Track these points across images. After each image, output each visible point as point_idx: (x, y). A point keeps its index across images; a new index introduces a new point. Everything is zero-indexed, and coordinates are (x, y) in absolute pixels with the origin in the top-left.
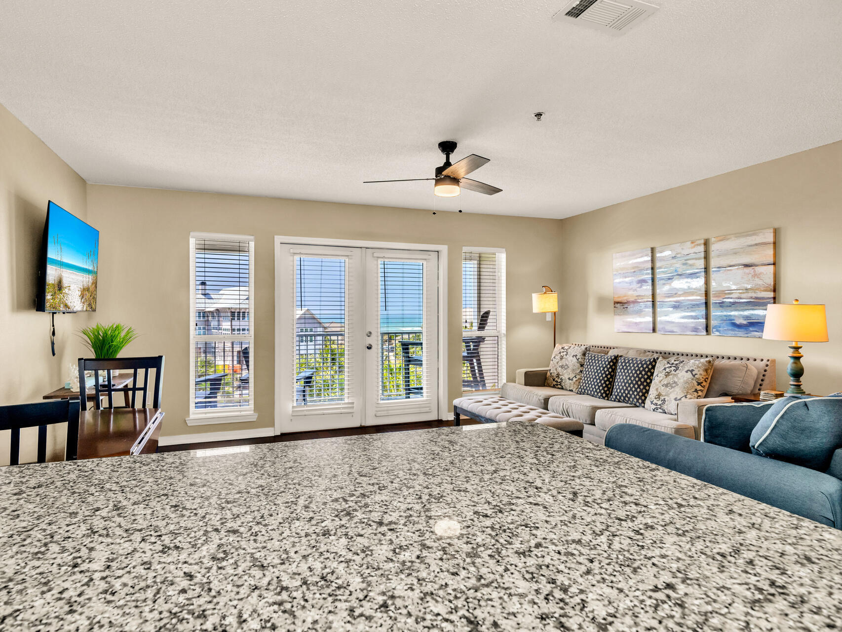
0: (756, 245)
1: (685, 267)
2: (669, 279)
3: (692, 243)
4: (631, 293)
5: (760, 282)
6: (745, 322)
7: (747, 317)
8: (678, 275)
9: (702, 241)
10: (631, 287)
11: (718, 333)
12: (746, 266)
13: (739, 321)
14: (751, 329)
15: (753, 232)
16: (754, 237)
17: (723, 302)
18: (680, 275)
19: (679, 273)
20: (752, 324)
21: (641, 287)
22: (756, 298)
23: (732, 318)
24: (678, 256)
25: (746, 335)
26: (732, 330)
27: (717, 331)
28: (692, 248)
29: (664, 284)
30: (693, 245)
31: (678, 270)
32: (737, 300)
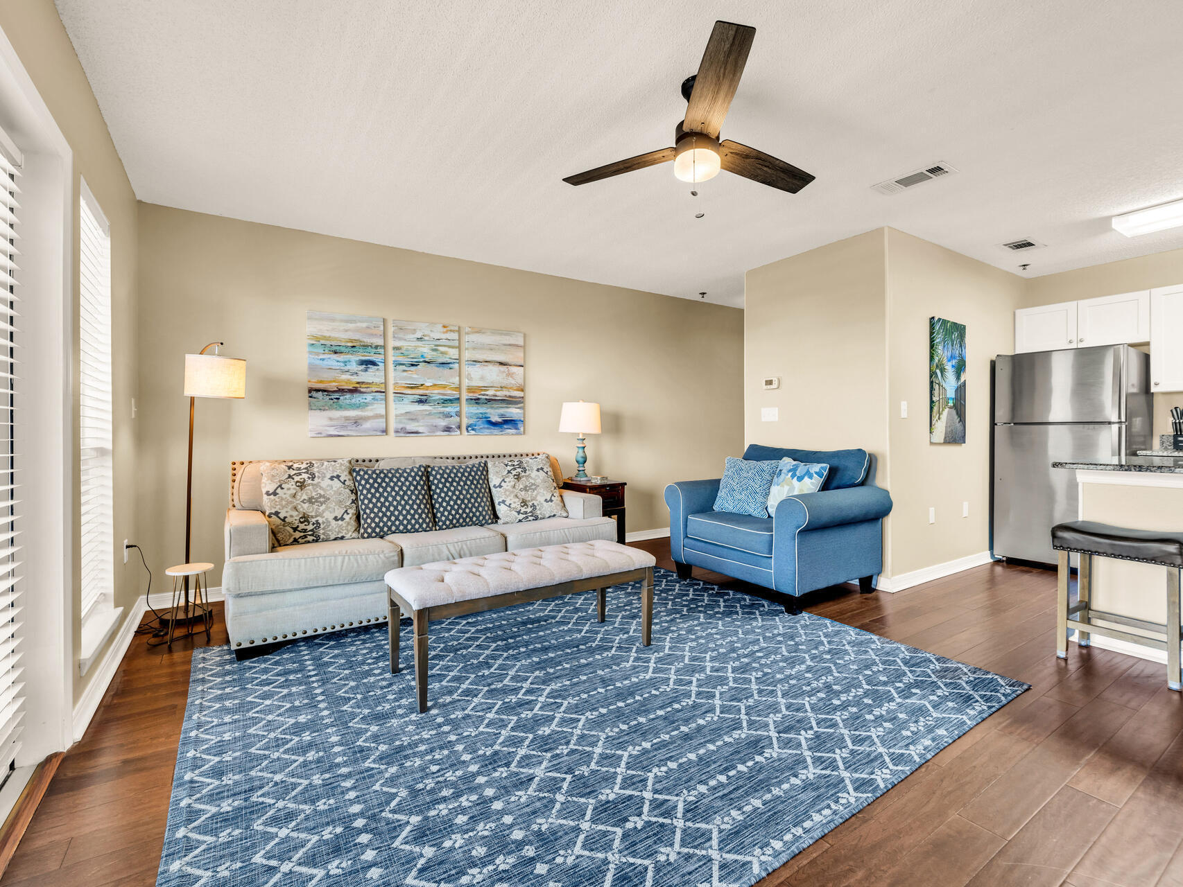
0: (510, 345)
1: (434, 353)
2: (412, 365)
3: (444, 327)
4: (345, 377)
5: (513, 382)
6: (500, 420)
7: (502, 416)
8: (425, 362)
9: (457, 329)
10: (346, 368)
11: (473, 432)
12: (501, 364)
13: (495, 419)
14: (505, 426)
15: (508, 333)
16: (507, 337)
17: (478, 399)
18: (429, 362)
19: (427, 360)
20: (506, 422)
21: (366, 370)
22: (510, 397)
23: (488, 415)
24: (426, 338)
25: (501, 433)
26: (488, 428)
27: (473, 430)
28: (444, 333)
29: (404, 371)
30: (445, 330)
31: (425, 355)
32: (492, 398)
